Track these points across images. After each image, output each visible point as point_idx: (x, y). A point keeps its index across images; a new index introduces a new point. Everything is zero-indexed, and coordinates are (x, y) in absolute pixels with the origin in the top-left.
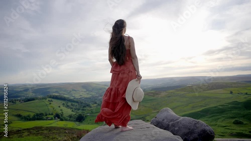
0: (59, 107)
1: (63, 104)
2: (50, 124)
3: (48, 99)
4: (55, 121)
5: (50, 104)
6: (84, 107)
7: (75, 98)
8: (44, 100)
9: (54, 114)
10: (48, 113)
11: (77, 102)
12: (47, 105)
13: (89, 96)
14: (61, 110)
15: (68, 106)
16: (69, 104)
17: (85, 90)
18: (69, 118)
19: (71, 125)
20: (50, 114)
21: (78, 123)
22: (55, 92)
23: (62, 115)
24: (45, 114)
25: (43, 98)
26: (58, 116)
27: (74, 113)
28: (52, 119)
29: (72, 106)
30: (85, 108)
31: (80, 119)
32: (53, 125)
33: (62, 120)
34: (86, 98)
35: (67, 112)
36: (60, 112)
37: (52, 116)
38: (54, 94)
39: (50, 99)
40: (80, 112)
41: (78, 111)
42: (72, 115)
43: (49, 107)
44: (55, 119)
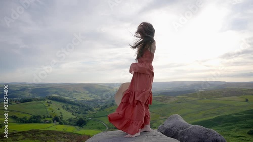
0: (59, 109)
1: (63, 106)
2: (48, 128)
3: (47, 100)
4: (54, 124)
5: (49, 105)
6: (86, 110)
7: (76, 101)
8: (42, 101)
9: (53, 117)
10: (46, 116)
11: (78, 105)
12: (45, 107)
13: (91, 99)
14: (61, 113)
15: (68, 109)
16: (70, 106)
17: (87, 92)
18: (68, 122)
19: (70, 129)
20: (48, 117)
21: (78, 127)
22: (53, 93)
23: (61, 118)
24: (42, 117)
25: (41, 100)
26: (57, 120)
27: (74, 117)
28: (50, 122)
29: (73, 109)
30: (87, 112)
31: (81, 123)
32: (51, 129)
33: (61, 124)
34: (88, 101)
35: (67, 115)
36: (59, 115)
37: (51, 119)
38: (53, 95)
39: (49, 101)
40: (81, 116)
41: (79, 115)
42: (72, 118)
43: (48, 110)
44: (54, 122)
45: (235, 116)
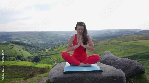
0: (20, 50)
1: (23, 49)
2: (13, 64)
3: (10, 44)
4: (17, 61)
5: (12, 48)
6: (39, 51)
7: (32, 44)
8: (7, 45)
9: (16, 56)
10: (11, 55)
11: (34, 47)
12: (10, 49)
13: (43, 42)
14: (21, 53)
15: (27, 50)
16: (28, 48)
17: (41, 37)
18: (28, 59)
19: (29, 64)
20: (12, 56)
21: (35, 63)
22: (15, 39)
23: (22, 56)
24: (8, 56)
25: (6, 44)
26: (19, 58)
27: (32, 55)
28: (14, 60)
29: (30, 50)
30: (41, 52)
31: (37, 60)
32: (15, 64)
33: (22, 60)
34: (42, 44)
35: (27, 54)
36: (21, 54)
37: (14, 58)
38: (15, 40)
39: (12, 44)
40: (37, 54)
41: (35, 54)
42: (30, 56)
43: (12, 51)
44: (17, 60)
45: (147, 54)
